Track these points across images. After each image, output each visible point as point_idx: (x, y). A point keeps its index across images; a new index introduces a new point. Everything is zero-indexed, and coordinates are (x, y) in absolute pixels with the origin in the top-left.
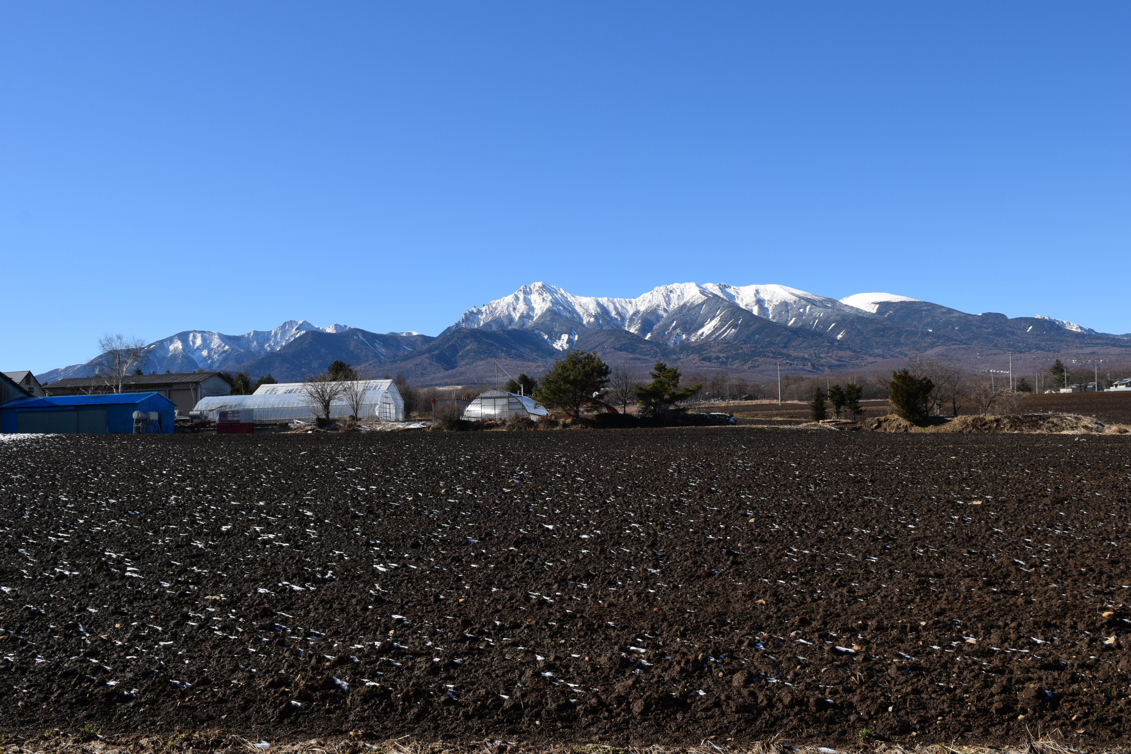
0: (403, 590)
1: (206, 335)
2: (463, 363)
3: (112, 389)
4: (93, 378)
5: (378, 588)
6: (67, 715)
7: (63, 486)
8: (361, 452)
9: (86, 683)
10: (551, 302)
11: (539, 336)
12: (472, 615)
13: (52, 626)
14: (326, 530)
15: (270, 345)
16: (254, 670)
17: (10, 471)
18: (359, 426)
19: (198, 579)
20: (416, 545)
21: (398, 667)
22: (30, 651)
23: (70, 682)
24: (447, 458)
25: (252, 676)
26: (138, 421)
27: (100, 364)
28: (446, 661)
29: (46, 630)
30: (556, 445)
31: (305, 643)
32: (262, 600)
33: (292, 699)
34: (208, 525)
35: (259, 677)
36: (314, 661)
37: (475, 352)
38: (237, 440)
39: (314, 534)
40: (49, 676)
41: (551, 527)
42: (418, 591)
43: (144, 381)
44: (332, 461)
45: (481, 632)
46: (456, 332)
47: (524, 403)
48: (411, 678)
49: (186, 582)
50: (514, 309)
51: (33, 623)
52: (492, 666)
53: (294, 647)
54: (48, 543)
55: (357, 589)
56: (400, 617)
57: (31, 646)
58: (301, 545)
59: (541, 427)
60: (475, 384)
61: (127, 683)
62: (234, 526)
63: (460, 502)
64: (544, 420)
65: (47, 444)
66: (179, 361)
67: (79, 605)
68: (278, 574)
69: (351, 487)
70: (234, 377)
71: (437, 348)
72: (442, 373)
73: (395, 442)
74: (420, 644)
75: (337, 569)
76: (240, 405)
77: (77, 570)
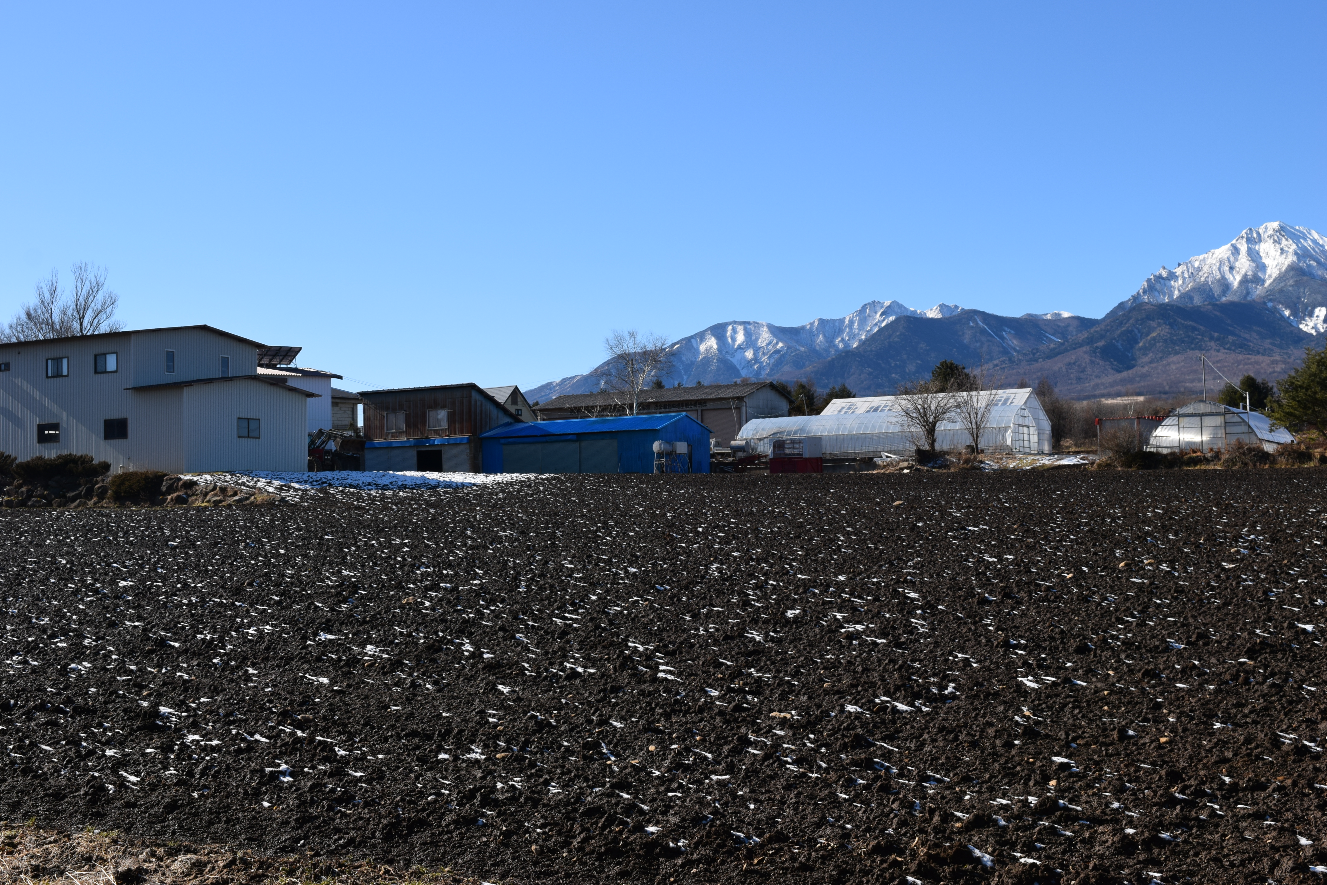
0: (1067, 719)
1: (751, 327)
2: (1146, 359)
3: (624, 410)
4: (599, 394)
5: (1027, 713)
6: (595, 869)
7: (567, 548)
8: (986, 502)
9: (617, 826)
10: (1296, 253)
11: (1274, 311)
12: (1183, 764)
13: (565, 744)
14: (941, 621)
15: (843, 340)
16: (849, 826)
17: (498, 525)
18: (982, 462)
19: (758, 687)
20: (1082, 650)
21: (1068, 838)
22: (541, 776)
23: (597, 823)
24: (1124, 512)
25: (846, 835)
26: (660, 455)
27: (607, 374)
28: (1146, 834)
29: (559, 748)
30: (1309, 492)
31: (920, 791)
32: (852, 723)
33: (908, 874)
34: (767, 608)
35: (856, 837)
36: (936, 819)
37: (1165, 341)
38: (800, 483)
39: (923, 626)
40: (568, 813)
41: (1309, 628)
42: (1091, 721)
43: (668, 397)
44: (942, 516)
45: (1200, 793)
46: (1133, 309)
47: (1252, 423)
48: (1089, 857)
49: (741, 691)
50: (1231, 268)
51: (541, 738)
52: (1223, 848)
53: (905, 796)
54: (553, 628)
55: (994, 714)
56: (1065, 760)
57: (541, 770)
58: (904, 643)
59: (1282, 464)
60: (1165, 393)
61: (672, 831)
62: (804, 610)
63: (1152, 583)
64: (1286, 450)
65: (541, 488)
66: (714, 367)
67: (600, 715)
68: (873, 685)
69: (974, 556)
70: (793, 389)
71: (1102, 337)
72: (1112, 377)
73: (1038, 487)
74: (1100, 805)
75: (963, 682)
76: (802, 430)
77: (593, 667)
